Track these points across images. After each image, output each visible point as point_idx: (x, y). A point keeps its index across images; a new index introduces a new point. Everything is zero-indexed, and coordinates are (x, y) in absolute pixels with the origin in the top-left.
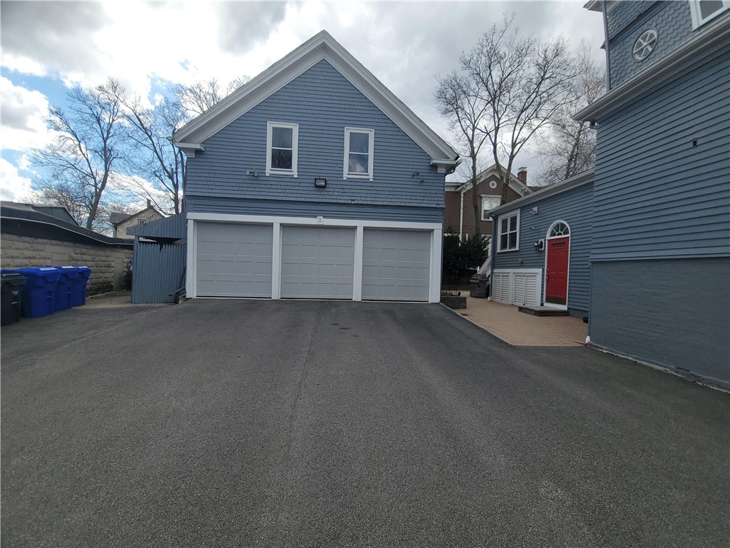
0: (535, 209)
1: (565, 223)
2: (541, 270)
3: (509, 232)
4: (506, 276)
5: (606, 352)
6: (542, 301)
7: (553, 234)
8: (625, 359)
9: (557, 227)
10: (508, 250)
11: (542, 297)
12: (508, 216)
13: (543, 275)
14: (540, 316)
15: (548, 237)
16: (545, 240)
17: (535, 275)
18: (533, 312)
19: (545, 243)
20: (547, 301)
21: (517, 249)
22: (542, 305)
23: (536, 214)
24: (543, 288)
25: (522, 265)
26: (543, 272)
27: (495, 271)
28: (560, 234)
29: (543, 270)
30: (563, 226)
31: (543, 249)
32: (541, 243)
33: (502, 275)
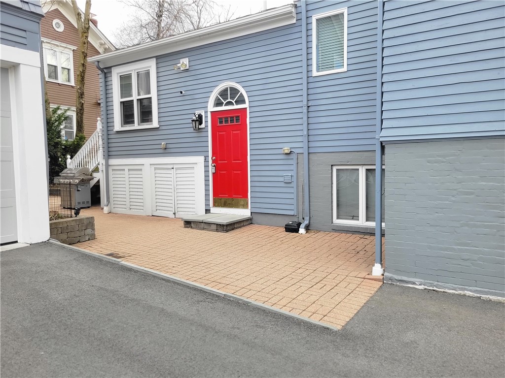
0: (185, 62)
1: (239, 87)
2: (202, 158)
3: (135, 97)
4: (139, 169)
5: (422, 287)
6: (207, 205)
7: (218, 103)
8: (459, 295)
9: (224, 93)
10: (136, 126)
11: (207, 200)
12: (132, 69)
13: (206, 166)
14: (227, 231)
15: (211, 108)
16: (206, 112)
17: (191, 166)
18: (214, 227)
19: (206, 117)
20: (214, 205)
21: (155, 123)
22: (207, 211)
23: (187, 70)
24: (207, 185)
25: (166, 151)
26: (206, 161)
27: (112, 162)
28: (229, 103)
29: (206, 157)
30: (234, 91)
31: (203, 126)
32: (200, 117)
33: (126, 168)
